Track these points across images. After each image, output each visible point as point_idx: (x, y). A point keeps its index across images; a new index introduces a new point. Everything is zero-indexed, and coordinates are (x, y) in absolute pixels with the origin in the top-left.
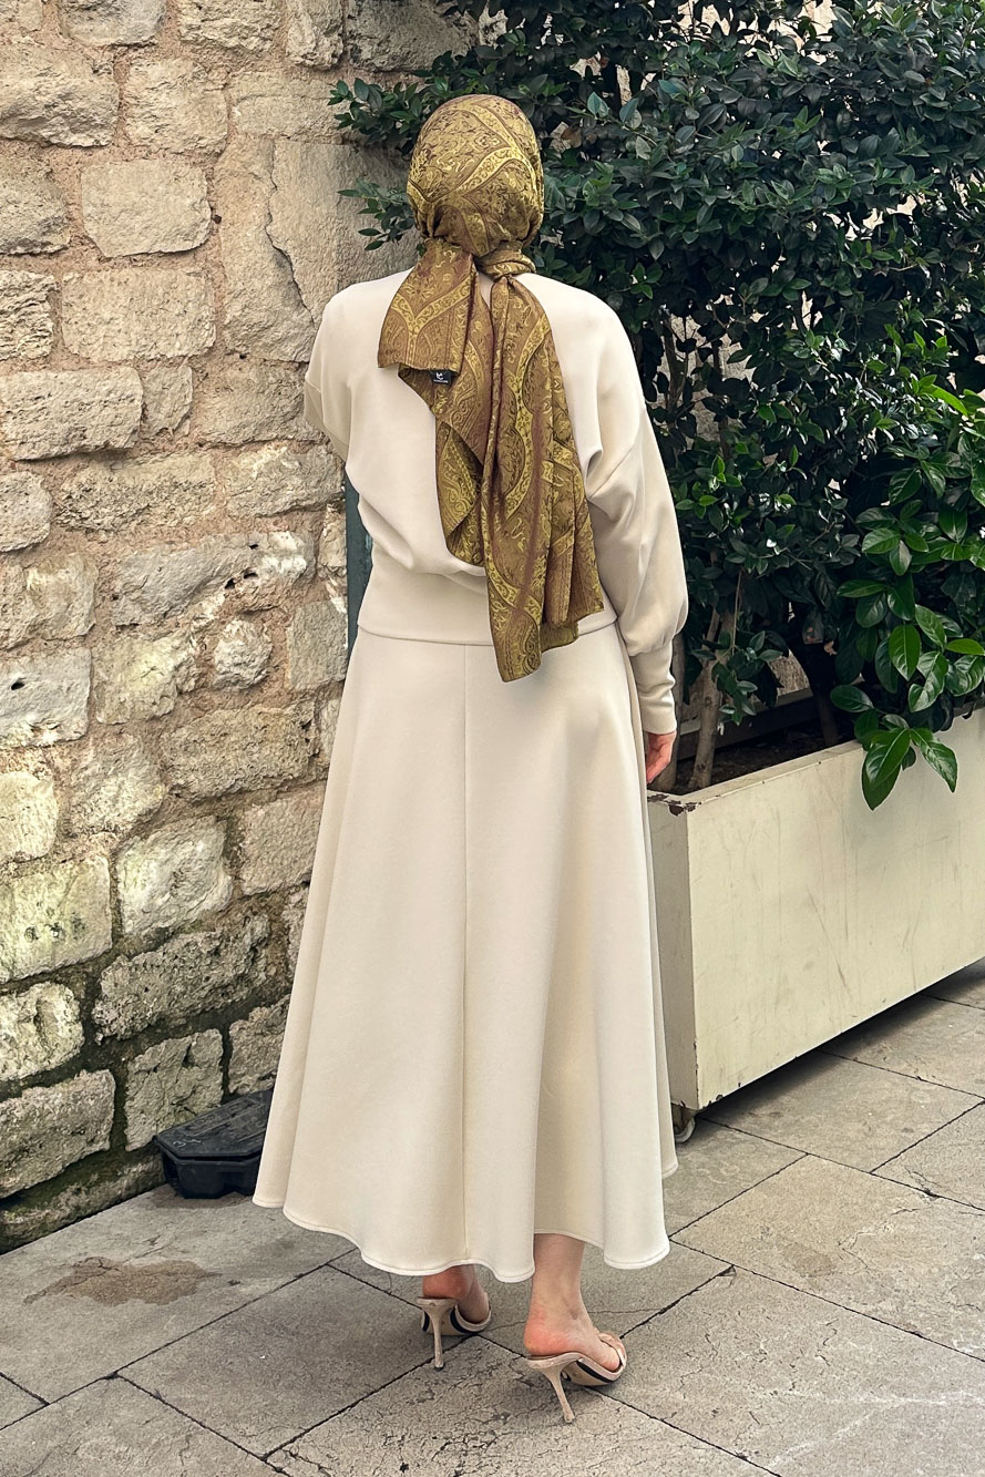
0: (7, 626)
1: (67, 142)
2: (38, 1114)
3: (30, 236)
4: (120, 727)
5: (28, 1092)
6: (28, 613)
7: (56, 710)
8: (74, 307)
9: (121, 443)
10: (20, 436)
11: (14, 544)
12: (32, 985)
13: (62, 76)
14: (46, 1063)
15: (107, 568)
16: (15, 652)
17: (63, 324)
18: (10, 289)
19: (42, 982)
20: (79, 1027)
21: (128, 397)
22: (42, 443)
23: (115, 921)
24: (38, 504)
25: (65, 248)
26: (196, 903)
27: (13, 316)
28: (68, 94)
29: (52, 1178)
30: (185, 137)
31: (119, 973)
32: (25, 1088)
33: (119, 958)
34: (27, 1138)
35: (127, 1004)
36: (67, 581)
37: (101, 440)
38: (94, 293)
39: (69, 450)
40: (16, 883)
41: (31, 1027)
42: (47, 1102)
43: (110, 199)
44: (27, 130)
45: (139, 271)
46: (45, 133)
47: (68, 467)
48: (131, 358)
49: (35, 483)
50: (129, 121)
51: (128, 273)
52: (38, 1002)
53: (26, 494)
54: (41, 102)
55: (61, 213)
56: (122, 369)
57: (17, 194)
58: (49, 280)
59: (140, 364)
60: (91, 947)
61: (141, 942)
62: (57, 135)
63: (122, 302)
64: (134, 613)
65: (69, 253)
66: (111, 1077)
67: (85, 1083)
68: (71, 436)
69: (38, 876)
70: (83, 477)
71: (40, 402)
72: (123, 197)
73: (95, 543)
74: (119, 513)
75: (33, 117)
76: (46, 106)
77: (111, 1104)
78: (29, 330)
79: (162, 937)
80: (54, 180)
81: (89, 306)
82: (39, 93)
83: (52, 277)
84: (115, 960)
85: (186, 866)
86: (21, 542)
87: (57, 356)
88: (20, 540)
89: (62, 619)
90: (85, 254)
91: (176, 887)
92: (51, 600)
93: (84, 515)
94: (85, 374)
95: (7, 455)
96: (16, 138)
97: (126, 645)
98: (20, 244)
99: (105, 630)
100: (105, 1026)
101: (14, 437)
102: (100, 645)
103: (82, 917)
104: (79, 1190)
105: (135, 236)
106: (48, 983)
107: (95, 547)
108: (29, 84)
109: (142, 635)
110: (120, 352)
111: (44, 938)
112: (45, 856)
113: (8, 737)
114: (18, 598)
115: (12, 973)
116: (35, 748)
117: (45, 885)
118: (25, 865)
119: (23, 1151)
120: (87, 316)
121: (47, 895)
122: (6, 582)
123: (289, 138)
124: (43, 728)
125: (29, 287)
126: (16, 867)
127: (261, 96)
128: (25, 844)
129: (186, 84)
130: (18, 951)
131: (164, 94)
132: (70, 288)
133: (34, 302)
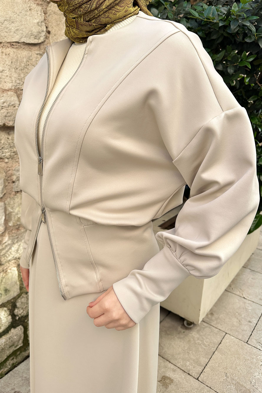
15: (9, 172)
20: (10, 317)
23: (21, 284)
31: (23, 299)
35: (26, 307)
37: (2, 122)
45: (15, 50)
48: (13, 88)
51: (9, 50)
56: (9, 93)
66: (22, 327)
67: (13, 333)
73: (3, 163)
77: (23, 334)
84: (21, 296)
99: (10, 194)
100: (19, 315)
102: (8, 199)
103: (8, 288)
110: (8, 86)
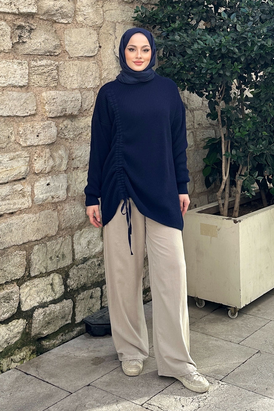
0: (46, 166)
1: (60, 22)
2: (53, 312)
3: (51, 50)
4: (74, 197)
5: (50, 305)
6: (51, 163)
7: (58, 192)
8: (63, 72)
9: (76, 113)
10: (49, 110)
11: (48, 142)
12: (51, 274)
14: (54, 297)
15: (71, 150)
16: (47, 174)
17: (59, 77)
18: (46, 66)
19: (54, 273)
20: (63, 287)
21: (77, 99)
22: (55, 112)
23: (73, 255)
24: (54, 130)
25: (60, 54)
26: (94, 250)
28: (62, 7)
29: (56, 331)
30: (92, 21)
31: (74, 270)
32: (49, 304)
33: (74, 266)
34: (50, 319)
35: (76, 279)
36: (61, 154)
37: (71, 112)
38: (68, 68)
39: (62, 115)
40: (48, 243)
41: (50, 287)
42: (55, 309)
43: (72, 39)
44: (50, 18)
45: (80, 62)
46: (55, 19)
47: (61, 120)
48: (78, 88)
49: (53, 124)
50: (77, 16)
51: (77, 62)
52: (52, 279)
53: (51, 128)
55: (59, 43)
56: (76, 91)
57: (48, 37)
58: (57, 63)
59: (80, 89)
60: (67, 263)
61: (80, 261)
62: (58, 19)
63: (76, 71)
64: (78, 164)
66: (72, 301)
67: (65, 303)
68: (63, 110)
69: (53, 241)
70: (65, 123)
71: (55, 100)
72: (76, 39)
73: (68, 143)
74: (75, 134)
75: (52, 14)
76: (56, 10)
77: (72, 309)
78: (51, 78)
79: (85, 260)
80: (56, 33)
81: (67, 72)
82: (54, 6)
85: (92, 239)
86: (50, 142)
87: (58, 86)
88: (49, 141)
89: (60, 165)
90: (65, 56)
91: (89, 245)
92: (57, 159)
93: (65, 134)
94: (67, 92)
95: (46, 116)
96: (47, 20)
97: (76, 173)
98: (48, 52)
99: (70, 169)
100: (70, 286)
101: (48, 110)
102: (69, 173)
103: (65, 253)
104: (63, 335)
105: (79, 51)
106: (55, 273)
107: (68, 144)
108: (52, 3)
109: (80, 171)
110: (75, 86)
111: (55, 260)
112: (55, 235)
113: (46, 200)
114: (49, 159)
115: (46, 270)
116: (53, 203)
117: (55, 244)
118: (50, 238)
119: (49, 323)
120: (66, 74)
121: (56, 247)
122: (46, 153)
123: (119, 23)
124: (55, 197)
125: (51, 65)
126: (47, 238)
127: (112, 10)
128: (50, 231)
129: (92, 5)
130: (48, 263)
131: (87, 8)
132: (62, 66)
133: (53, 70)
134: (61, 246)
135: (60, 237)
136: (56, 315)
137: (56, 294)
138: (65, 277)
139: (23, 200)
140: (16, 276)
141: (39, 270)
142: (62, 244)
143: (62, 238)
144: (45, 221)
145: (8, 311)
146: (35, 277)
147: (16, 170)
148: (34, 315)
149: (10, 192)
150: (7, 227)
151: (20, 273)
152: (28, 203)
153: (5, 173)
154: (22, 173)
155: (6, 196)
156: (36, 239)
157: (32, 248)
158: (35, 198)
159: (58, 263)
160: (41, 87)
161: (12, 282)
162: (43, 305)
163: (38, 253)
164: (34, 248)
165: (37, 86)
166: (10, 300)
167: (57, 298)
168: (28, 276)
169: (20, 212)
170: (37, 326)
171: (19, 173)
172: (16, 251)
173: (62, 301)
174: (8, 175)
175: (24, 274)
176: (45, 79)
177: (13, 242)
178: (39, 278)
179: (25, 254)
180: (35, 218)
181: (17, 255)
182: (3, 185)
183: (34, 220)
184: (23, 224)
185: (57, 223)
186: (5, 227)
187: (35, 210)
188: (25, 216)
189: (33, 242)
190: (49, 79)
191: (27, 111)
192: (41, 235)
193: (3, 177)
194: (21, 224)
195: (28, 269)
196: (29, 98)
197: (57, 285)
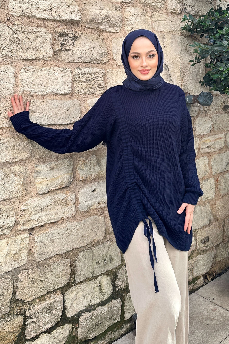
0: (91, 173)
1: (108, 30)
2: (100, 314)
3: (97, 58)
5: (97, 308)
8: (110, 79)
12: (98, 277)
13: (107, 10)
14: (102, 299)
16: (93, 181)
17: (107, 84)
18: (92, 73)
19: (101, 276)
20: (111, 287)
23: (121, 256)
25: (107, 62)
27: (92, 81)
28: (109, 16)
29: (104, 332)
31: (123, 271)
32: (97, 307)
34: (97, 322)
35: (125, 279)
38: (115, 75)
40: (94, 248)
41: (98, 289)
42: (103, 311)
44: (97, 26)
46: (102, 27)
50: (125, 25)
52: (100, 281)
54: (101, 17)
55: (106, 52)
57: (94, 45)
58: (103, 71)
60: (115, 265)
62: (105, 28)
63: (123, 78)
65: (108, 63)
66: (120, 300)
67: (113, 304)
69: (100, 246)
75: (99, 22)
76: (102, 19)
77: (121, 308)
78: (97, 85)
80: (104, 42)
81: (114, 79)
82: (100, 15)
83: (104, 70)
84: (122, 267)
90: (113, 64)
96: (93, 29)
98: (95, 60)
100: (119, 286)
103: (112, 256)
104: (111, 333)
106: (103, 276)
108: (97, 11)
111: (102, 264)
112: (102, 240)
113: (91, 206)
114: (94, 165)
115: (93, 274)
116: (99, 209)
117: (102, 248)
118: (96, 243)
119: (95, 326)
120: (113, 82)
121: (103, 251)
122: (91, 160)
123: (168, 33)
124: (101, 202)
125: (97, 73)
126: (94, 243)
127: (160, 21)
128: (97, 237)
129: (141, 15)
130: (94, 268)
131: (135, 18)
132: (109, 74)
133: (99, 77)
134: (108, 250)
135: (107, 241)
136: (103, 317)
137: (103, 296)
138: (114, 277)
139: (66, 209)
140: (59, 284)
141: (84, 276)
142: (109, 248)
143: (109, 242)
144: (90, 227)
145: (50, 321)
146: (81, 282)
147: (57, 179)
148: (80, 320)
149: (51, 202)
150: (48, 238)
151: (64, 281)
152: (71, 212)
153: (45, 183)
154: (64, 182)
155: (47, 206)
156: (81, 246)
157: (77, 255)
158: (79, 205)
159: (106, 266)
160: (87, 94)
161: (55, 291)
162: (90, 309)
163: (83, 260)
164: (79, 255)
165: (82, 93)
166: (52, 310)
167: (104, 300)
168: (73, 282)
169: (63, 221)
170: (83, 330)
171: (62, 182)
172: (59, 260)
173: (110, 302)
174: (49, 185)
175: (69, 281)
176: (91, 87)
177: (55, 252)
178: (86, 282)
179: (69, 262)
180: (79, 225)
181: (59, 265)
182: (43, 195)
183: (78, 228)
184: (67, 232)
185: (104, 228)
186: (46, 237)
187: (79, 218)
188: (68, 225)
189: (78, 248)
190: (95, 86)
191: (70, 119)
192: (87, 242)
193: (43, 187)
194: (64, 233)
195: (73, 275)
196: (73, 106)
197: (105, 287)
